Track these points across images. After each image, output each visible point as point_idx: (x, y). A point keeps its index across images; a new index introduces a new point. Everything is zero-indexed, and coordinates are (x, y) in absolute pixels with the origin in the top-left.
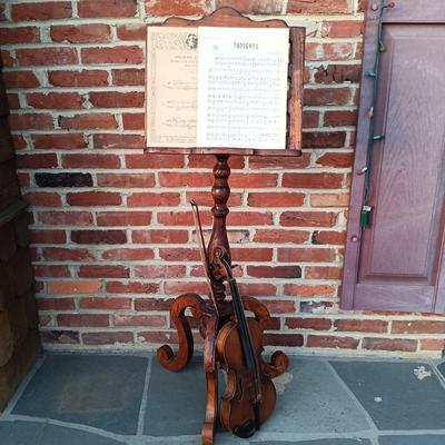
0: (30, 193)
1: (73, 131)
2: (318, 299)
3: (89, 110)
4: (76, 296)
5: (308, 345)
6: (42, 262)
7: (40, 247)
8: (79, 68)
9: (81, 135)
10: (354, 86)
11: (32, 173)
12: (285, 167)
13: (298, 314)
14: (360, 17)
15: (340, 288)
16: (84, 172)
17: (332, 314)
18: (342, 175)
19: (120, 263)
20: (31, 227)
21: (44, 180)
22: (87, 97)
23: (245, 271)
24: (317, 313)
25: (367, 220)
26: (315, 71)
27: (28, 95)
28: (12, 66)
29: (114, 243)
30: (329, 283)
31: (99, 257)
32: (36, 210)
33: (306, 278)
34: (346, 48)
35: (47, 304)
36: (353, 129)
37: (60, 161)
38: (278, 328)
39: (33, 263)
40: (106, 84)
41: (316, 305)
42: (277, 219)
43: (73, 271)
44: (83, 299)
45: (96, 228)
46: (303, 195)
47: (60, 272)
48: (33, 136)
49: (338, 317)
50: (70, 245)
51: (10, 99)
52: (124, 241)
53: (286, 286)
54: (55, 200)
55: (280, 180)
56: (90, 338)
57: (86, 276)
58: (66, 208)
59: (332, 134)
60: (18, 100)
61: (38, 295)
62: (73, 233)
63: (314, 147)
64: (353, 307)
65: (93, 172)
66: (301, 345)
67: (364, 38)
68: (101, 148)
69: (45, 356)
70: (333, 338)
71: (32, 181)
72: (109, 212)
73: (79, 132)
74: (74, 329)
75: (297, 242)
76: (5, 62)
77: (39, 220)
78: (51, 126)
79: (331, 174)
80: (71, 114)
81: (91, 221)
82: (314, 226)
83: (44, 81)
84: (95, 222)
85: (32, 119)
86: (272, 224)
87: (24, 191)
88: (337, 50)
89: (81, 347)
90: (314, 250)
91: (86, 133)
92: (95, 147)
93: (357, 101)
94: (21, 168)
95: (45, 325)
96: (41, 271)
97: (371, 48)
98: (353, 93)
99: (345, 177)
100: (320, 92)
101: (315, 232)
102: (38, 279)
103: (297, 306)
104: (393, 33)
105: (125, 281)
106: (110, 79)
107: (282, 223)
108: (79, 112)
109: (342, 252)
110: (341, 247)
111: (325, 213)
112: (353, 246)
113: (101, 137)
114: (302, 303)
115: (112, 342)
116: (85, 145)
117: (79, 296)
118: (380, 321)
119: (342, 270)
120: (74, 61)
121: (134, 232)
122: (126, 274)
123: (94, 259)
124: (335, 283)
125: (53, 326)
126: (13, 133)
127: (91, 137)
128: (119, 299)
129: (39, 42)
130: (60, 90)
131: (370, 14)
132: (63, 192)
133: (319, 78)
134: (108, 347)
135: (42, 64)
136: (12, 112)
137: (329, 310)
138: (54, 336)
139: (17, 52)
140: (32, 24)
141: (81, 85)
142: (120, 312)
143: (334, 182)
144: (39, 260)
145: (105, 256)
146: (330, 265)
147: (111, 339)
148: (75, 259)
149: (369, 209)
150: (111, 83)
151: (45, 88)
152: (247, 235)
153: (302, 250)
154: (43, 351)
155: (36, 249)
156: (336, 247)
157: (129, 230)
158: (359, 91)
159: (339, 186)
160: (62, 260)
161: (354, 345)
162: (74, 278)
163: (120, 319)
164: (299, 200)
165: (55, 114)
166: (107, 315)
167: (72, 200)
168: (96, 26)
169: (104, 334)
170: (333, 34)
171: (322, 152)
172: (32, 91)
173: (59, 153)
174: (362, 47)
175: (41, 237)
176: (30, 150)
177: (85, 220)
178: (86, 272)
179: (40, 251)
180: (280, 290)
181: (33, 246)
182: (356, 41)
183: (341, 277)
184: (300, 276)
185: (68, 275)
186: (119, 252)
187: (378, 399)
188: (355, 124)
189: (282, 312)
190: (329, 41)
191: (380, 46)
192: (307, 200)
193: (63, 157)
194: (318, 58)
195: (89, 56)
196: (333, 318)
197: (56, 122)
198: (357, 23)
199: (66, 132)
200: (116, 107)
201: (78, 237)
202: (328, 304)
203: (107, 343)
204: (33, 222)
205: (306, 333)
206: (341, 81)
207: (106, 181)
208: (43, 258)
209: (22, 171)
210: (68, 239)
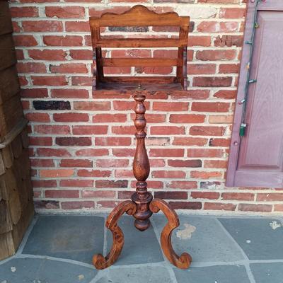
0: (29, 114)
1: (59, 74)
2: (211, 180)
3: (69, 61)
4: (58, 179)
5: (205, 209)
6: (36, 157)
7: (35, 148)
8: (64, 34)
9: (64, 77)
10: (238, 49)
11: (31, 100)
12: (194, 98)
13: (199, 190)
14: (244, 6)
15: (226, 173)
16: (65, 100)
17: (220, 189)
18: (229, 104)
19: (87, 158)
20: (29, 135)
21: (39, 105)
22: (69, 53)
23: (167, 163)
24: (210, 189)
25: (244, 132)
26: (215, 39)
27: (29, 51)
28: (19, 32)
29: (83, 145)
30: (219, 170)
31: (73, 153)
32: (33, 124)
33: (205, 167)
34: (234, 25)
35: (38, 184)
36: (237, 75)
37: (49, 94)
38: (186, 198)
39: (31, 158)
40: (81, 45)
41: (210, 184)
42: (187, 131)
43: (56, 163)
44: (62, 180)
45: (72, 135)
46: (204, 116)
47: (48, 163)
48: (32, 77)
49: (224, 191)
50: (55, 146)
51: (18, 53)
52: (90, 144)
53: (192, 172)
54: (46, 118)
55: (190, 107)
56: (66, 205)
57: (65, 166)
58: (53, 123)
59: (224, 79)
60: (23, 55)
61: (33, 178)
62: (57, 138)
63: (212, 86)
64: (234, 185)
65: (71, 100)
66: (200, 208)
67: (246, 19)
68: (77, 85)
69: (37, 217)
70: (220, 204)
71: (31, 106)
72: (81, 126)
73: (63, 75)
74: (56, 200)
75: (199, 145)
76: (15, 29)
77: (35, 130)
78: (45, 71)
79: (222, 103)
80: (57, 63)
81: (69, 131)
82: (211, 135)
83: (40, 41)
84: (71, 132)
85: (32, 66)
86: (185, 134)
87: (25, 112)
88: (229, 26)
89: (60, 211)
90: (210, 150)
91: (68, 75)
92: (73, 85)
93: (240, 58)
94: (24, 97)
95: (37, 197)
96: (35, 163)
97: (250, 26)
98: (238, 53)
99: (231, 105)
100: (217, 52)
101: (211, 139)
102: (33, 168)
103: (199, 185)
104: (264, 16)
105: (90, 169)
106: (84, 42)
107: (190, 133)
108: (63, 62)
109: (228, 151)
110: (227, 148)
111: (218, 127)
112: (235, 148)
113: (77, 78)
114: (201, 183)
115: (80, 207)
116: (66, 83)
117: (60, 179)
118: (250, 194)
119: (227, 162)
120: (60, 29)
121: (96, 139)
122: (91, 165)
123: (70, 155)
124: (223, 171)
125: (42, 197)
126: (19, 75)
127: (70, 78)
128: (86, 181)
129: (38, 16)
130: (51, 48)
131: (250, 5)
132: (51, 113)
133: (216, 43)
134: (78, 211)
135: (40, 31)
136: (18, 61)
137: (219, 186)
138: (44, 204)
139: (23, 23)
140: (33, 5)
141: (65, 45)
142: (86, 188)
143: (224, 108)
144: (34, 156)
145: (78, 153)
146: (220, 159)
147: (80, 205)
148: (58, 155)
149: (245, 126)
150: (84, 44)
151: (41, 46)
152: (169, 140)
153: (202, 150)
154: (36, 214)
155: (32, 149)
156: (224, 148)
157: (93, 137)
158: (241, 52)
159: (227, 111)
160: (49, 156)
161: (233, 208)
162: (57, 167)
163: (86, 193)
164: (202, 119)
165: (47, 63)
166: (78, 191)
167: (57, 118)
168: (76, 7)
169: (76, 202)
170: (227, 16)
171: (217, 89)
172: (32, 48)
173: (49, 88)
174: (244, 24)
175: (35, 141)
176: (30, 86)
177: (65, 131)
178: (64, 164)
179: (35, 150)
180: (188, 175)
181: (31, 147)
182: (240, 21)
183: (227, 167)
184: (201, 166)
185: (53, 165)
186: (86, 151)
187: (249, 242)
188: (238, 72)
189: (189, 188)
190: (224, 20)
191: (255, 24)
192: (207, 119)
193: (51, 90)
194: (217, 31)
195: (70, 26)
196: (221, 192)
197: (48, 68)
198: (242, 9)
199: (54, 75)
200: (87, 59)
201: (60, 141)
202: (218, 183)
203: (77, 208)
204: (30, 132)
205: (203, 201)
206: (230, 46)
207: (79, 106)
208: (36, 155)
209: (24, 99)
210: (54, 143)
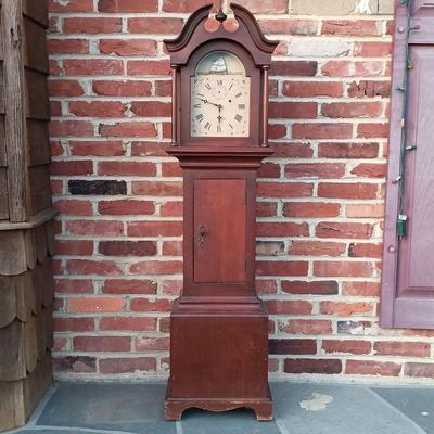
0: (60, 201)
1: (112, 139)
2: (356, 318)
3: (130, 118)
4: (97, 315)
5: (347, 372)
6: (65, 276)
7: (64, 259)
8: (124, 78)
9: (120, 143)
10: (385, 101)
11: (65, 180)
12: (321, 176)
13: (335, 336)
14: (389, 39)
15: (379, 305)
16: (119, 179)
17: (372, 335)
18: (376, 185)
19: (148, 278)
20: (57, 237)
21: (77, 188)
22: (129, 106)
23: (279, 287)
24: (356, 334)
25: (403, 230)
26: (349, 86)
27: (70, 103)
28: (58, 75)
29: (143, 255)
30: (367, 300)
31: (126, 269)
32: (64, 219)
33: (343, 293)
34: (376, 66)
35: (63, 325)
36: (385, 140)
37: (95, 169)
38: (314, 352)
39: (55, 277)
40: (149, 94)
41: (354, 325)
42: (312, 230)
43: (97, 287)
44: (104, 319)
45: (125, 238)
46: (339, 206)
47: (81, 287)
48: (71, 143)
49: (377, 339)
50: (97, 257)
51: (53, 106)
52: (153, 252)
53: (322, 303)
54: (87, 209)
55: (315, 190)
56: (111, 366)
57: (111, 292)
58: (97, 217)
59: (366, 146)
60: (60, 109)
61: (56, 315)
62: (101, 243)
63: (347, 157)
64: (394, 326)
65: (128, 179)
66: (339, 371)
67: (393, 57)
68: (139, 156)
69: (57, 384)
70: (374, 363)
71: (65, 189)
72: (141, 222)
73: (118, 139)
74: (91, 355)
75: (333, 254)
76: (51, 70)
77: (67, 230)
78: (91, 133)
79: (368, 185)
80: (112, 122)
81: (122, 231)
82: (351, 237)
83: (89, 90)
84: (125, 232)
85: (72, 125)
86: (308, 235)
87: (55, 199)
88: (369, 68)
89: (97, 376)
90: (351, 264)
91: (125, 140)
92: (133, 155)
93: (389, 114)
94: (55, 175)
95: (59, 350)
96: (62, 287)
97: (400, 66)
98: (385, 107)
99: (380, 187)
100: (353, 105)
101: (352, 244)
102: (58, 295)
103: (335, 327)
104: (420, 53)
105: (151, 298)
106: (153, 90)
107: (317, 235)
108: (121, 120)
109: (380, 266)
110: (379, 260)
111: (361, 224)
112: (390, 258)
113: (140, 145)
114: (339, 323)
115: (132, 370)
116: (123, 153)
117: (100, 315)
118: (422, 343)
119: (380, 285)
120: (119, 72)
121: (165, 243)
122: (153, 289)
123: (121, 272)
124: (373, 301)
125: (68, 350)
126: (51, 139)
127: (130, 145)
128: (144, 318)
129: (88, 53)
130: (103, 99)
131: (397, 36)
132: (95, 200)
133: (351, 92)
134: (127, 376)
135: (88, 74)
136: (52, 119)
137: (368, 330)
138: (68, 363)
139: (65, 62)
140: (82, 37)
141: (125, 95)
142: (143, 334)
143: (369, 192)
144: (62, 273)
145: (133, 269)
146: (368, 280)
147: (131, 366)
148: (100, 273)
149: (404, 218)
150: (153, 93)
151: (89, 96)
152: (283, 246)
153: (338, 264)
154: (54, 381)
155: (60, 261)
156: (374, 261)
157: (160, 241)
158: (390, 105)
159: (374, 197)
160: (86, 274)
161: (396, 372)
162: (96, 291)
163: (143, 342)
164: (334, 210)
165: (96, 122)
166: (129, 339)
167: (105, 209)
168: (144, 40)
169: (124, 360)
170: (364, 53)
171: (357, 162)
172: (75, 99)
173: (96, 160)
174: (391, 65)
175: (66, 248)
176: (67, 156)
177: (115, 229)
178: (110, 288)
179: (64, 264)
180: (316, 309)
181: (57, 258)
182: (385, 60)
183: (379, 294)
184: (336, 293)
185: (91, 290)
186: (148, 266)
187: (425, 414)
188: (386, 135)
189: (319, 333)
190: (360, 59)
191: (408, 64)
192: (343, 211)
193: (100, 164)
194: (351, 74)
195: (134, 68)
196: (373, 340)
197: (96, 129)
198: (386, 44)
199: (105, 139)
200: (156, 116)
201: (106, 248)
202: (366, 324)
203: (127, 371)
204: (59, 231)
205: (344, 357)
206: (372, 95)
207: (140, 189)
208: (65, 272)
209: (56, 178)
210: (96, 251)
